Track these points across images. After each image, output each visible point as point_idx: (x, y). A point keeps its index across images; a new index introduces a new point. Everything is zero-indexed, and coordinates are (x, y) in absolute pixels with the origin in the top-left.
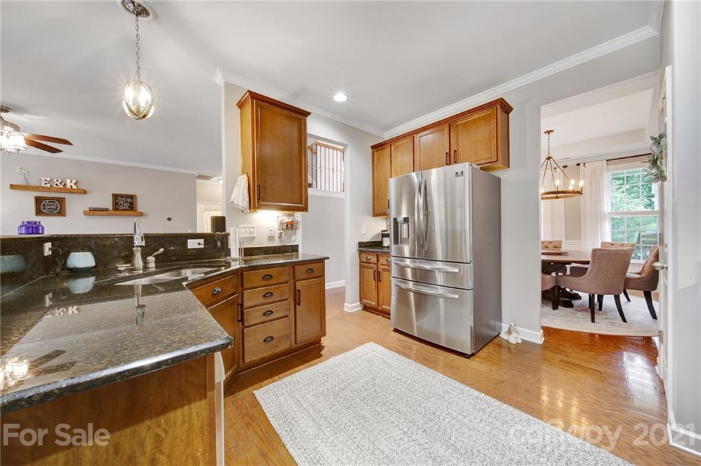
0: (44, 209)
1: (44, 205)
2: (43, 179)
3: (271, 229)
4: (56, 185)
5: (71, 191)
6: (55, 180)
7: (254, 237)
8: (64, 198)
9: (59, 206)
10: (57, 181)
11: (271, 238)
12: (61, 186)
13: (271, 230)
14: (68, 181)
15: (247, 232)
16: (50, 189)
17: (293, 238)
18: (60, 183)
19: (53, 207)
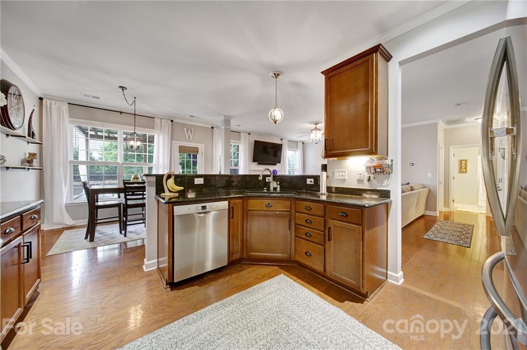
3: (360, 172)
7: (345, 180)
11: (360, 181)
13: (360, 174)
15: (340, 175)
17: (385, 183)
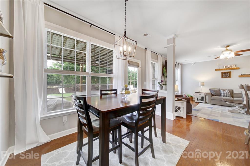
0: (224, 76)
1: (224, 75)
2: (224, 66)
4: (229, 67)
5: (234, 69)
6: (228, 66)
8: (231, 72)
9: (229, 75)
10: (229, 66)
12: (230, 68)
14: (233, 66)
16: (227, 69)
18: (230, 67)
19: (227, 75)
